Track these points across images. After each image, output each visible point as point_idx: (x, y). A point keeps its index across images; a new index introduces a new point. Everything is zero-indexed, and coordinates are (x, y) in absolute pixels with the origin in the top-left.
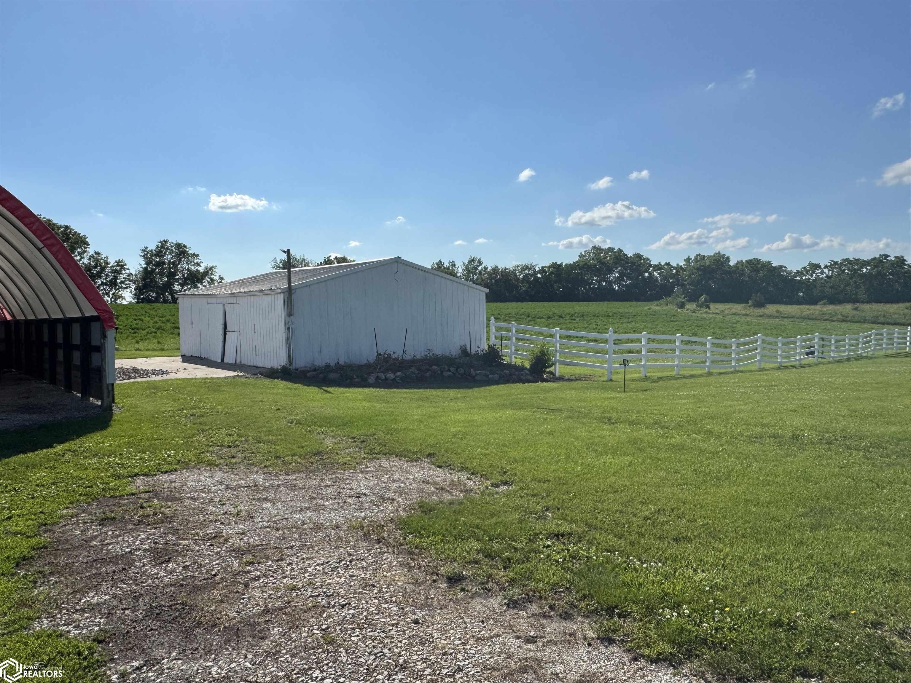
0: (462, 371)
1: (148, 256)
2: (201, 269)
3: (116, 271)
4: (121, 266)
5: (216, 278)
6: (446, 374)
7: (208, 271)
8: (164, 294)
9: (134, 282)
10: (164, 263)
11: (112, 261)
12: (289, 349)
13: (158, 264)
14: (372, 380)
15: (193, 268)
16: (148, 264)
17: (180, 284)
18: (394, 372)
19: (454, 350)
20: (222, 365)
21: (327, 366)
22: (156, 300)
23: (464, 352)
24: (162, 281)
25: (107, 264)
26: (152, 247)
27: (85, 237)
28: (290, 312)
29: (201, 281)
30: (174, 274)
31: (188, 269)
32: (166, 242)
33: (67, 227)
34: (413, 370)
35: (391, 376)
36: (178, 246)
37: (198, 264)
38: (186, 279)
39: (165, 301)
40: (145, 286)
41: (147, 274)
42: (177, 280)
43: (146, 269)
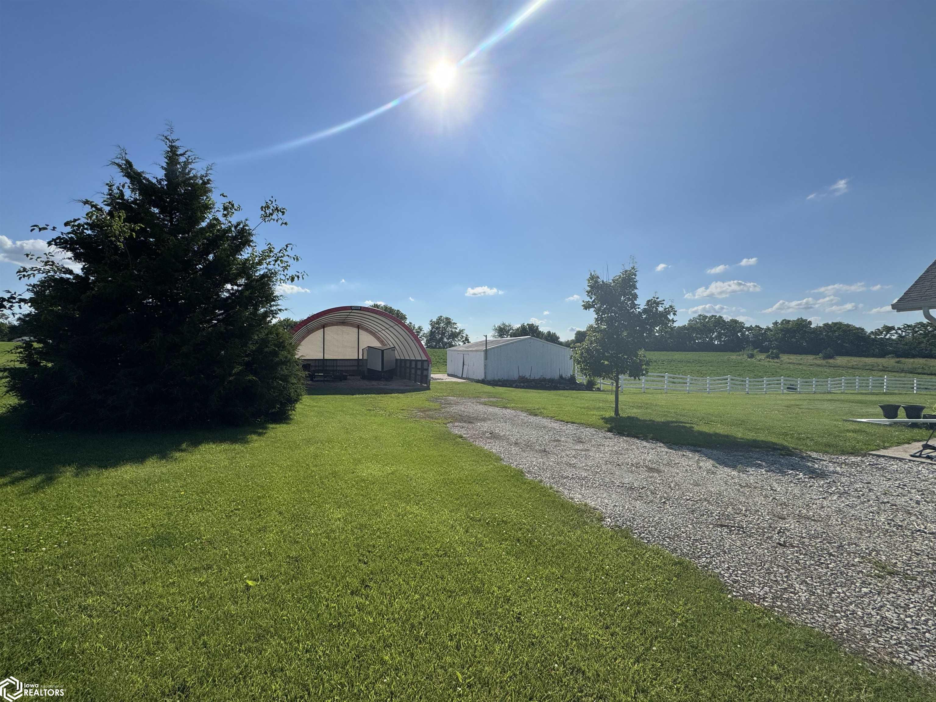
0: (554, 384)
1: (432, 324)
2: (457, 331)
3: (418, 332)
4: (420, 329)
5: (464, 335)
6: (547, 386)
7: (461, 331)
8: (439, 344)
9: (425, 337)
10: (440, 328)
11: (416, 327)
12: (485, 373)
13: (437, 328)
14: (514, 385)
15: (453, 330)
16: (432, 328)
17: (447, 339)
18: (524, 383)
19: (557, 376)
20: (462, 378)
21: (499, 380)
22: (435, 347)
23: (561, 377)
24: (438, 337)
25: (414, 328)
26: (435, 320)
27: (405, 316)
28: (486, 358)
29: (457, 337)
30: (445, 333)
31: (451, 331)
32: (441, 317)
33: (398, 311)
34: (533, 383)
35: (522, 384)
36: (447, 319)
37: (456, 328)
38: (450, 336)
39: (440, 348)
40: (431, 339)
41: (432, 333)
42: (446, 337)
43: (431, 330)
